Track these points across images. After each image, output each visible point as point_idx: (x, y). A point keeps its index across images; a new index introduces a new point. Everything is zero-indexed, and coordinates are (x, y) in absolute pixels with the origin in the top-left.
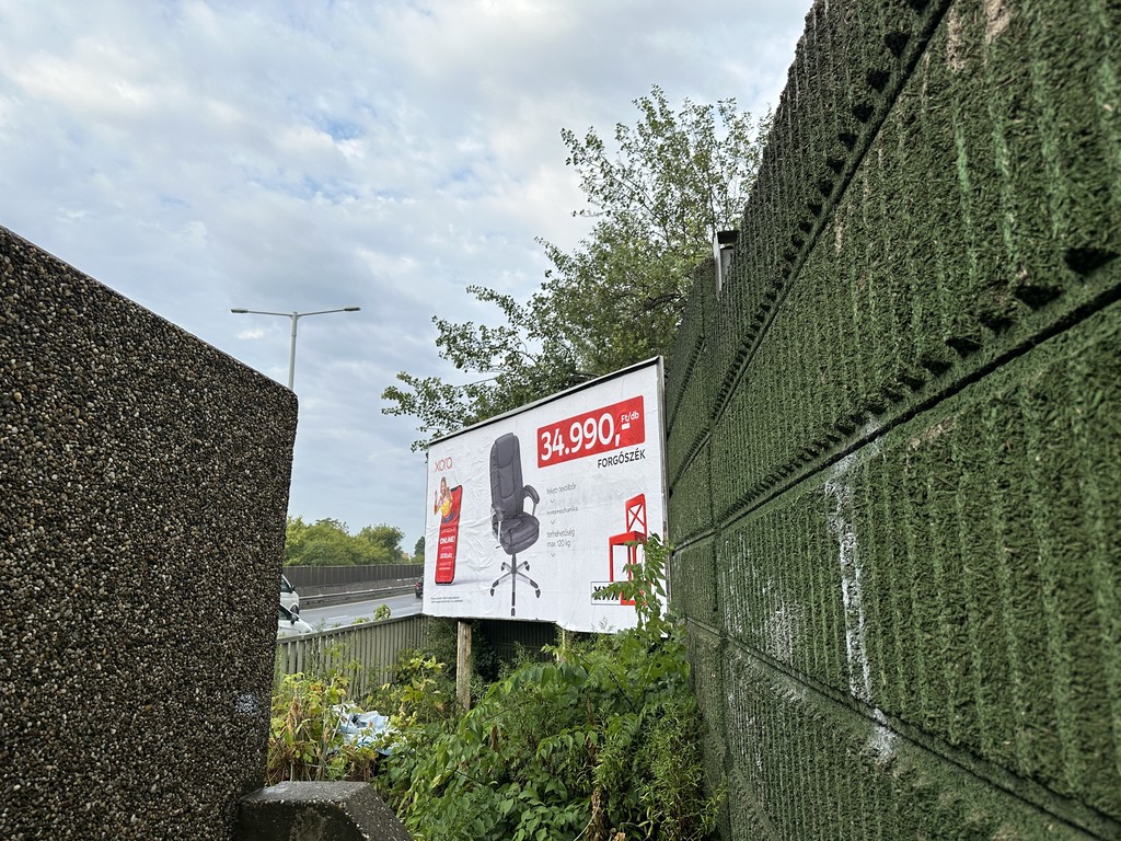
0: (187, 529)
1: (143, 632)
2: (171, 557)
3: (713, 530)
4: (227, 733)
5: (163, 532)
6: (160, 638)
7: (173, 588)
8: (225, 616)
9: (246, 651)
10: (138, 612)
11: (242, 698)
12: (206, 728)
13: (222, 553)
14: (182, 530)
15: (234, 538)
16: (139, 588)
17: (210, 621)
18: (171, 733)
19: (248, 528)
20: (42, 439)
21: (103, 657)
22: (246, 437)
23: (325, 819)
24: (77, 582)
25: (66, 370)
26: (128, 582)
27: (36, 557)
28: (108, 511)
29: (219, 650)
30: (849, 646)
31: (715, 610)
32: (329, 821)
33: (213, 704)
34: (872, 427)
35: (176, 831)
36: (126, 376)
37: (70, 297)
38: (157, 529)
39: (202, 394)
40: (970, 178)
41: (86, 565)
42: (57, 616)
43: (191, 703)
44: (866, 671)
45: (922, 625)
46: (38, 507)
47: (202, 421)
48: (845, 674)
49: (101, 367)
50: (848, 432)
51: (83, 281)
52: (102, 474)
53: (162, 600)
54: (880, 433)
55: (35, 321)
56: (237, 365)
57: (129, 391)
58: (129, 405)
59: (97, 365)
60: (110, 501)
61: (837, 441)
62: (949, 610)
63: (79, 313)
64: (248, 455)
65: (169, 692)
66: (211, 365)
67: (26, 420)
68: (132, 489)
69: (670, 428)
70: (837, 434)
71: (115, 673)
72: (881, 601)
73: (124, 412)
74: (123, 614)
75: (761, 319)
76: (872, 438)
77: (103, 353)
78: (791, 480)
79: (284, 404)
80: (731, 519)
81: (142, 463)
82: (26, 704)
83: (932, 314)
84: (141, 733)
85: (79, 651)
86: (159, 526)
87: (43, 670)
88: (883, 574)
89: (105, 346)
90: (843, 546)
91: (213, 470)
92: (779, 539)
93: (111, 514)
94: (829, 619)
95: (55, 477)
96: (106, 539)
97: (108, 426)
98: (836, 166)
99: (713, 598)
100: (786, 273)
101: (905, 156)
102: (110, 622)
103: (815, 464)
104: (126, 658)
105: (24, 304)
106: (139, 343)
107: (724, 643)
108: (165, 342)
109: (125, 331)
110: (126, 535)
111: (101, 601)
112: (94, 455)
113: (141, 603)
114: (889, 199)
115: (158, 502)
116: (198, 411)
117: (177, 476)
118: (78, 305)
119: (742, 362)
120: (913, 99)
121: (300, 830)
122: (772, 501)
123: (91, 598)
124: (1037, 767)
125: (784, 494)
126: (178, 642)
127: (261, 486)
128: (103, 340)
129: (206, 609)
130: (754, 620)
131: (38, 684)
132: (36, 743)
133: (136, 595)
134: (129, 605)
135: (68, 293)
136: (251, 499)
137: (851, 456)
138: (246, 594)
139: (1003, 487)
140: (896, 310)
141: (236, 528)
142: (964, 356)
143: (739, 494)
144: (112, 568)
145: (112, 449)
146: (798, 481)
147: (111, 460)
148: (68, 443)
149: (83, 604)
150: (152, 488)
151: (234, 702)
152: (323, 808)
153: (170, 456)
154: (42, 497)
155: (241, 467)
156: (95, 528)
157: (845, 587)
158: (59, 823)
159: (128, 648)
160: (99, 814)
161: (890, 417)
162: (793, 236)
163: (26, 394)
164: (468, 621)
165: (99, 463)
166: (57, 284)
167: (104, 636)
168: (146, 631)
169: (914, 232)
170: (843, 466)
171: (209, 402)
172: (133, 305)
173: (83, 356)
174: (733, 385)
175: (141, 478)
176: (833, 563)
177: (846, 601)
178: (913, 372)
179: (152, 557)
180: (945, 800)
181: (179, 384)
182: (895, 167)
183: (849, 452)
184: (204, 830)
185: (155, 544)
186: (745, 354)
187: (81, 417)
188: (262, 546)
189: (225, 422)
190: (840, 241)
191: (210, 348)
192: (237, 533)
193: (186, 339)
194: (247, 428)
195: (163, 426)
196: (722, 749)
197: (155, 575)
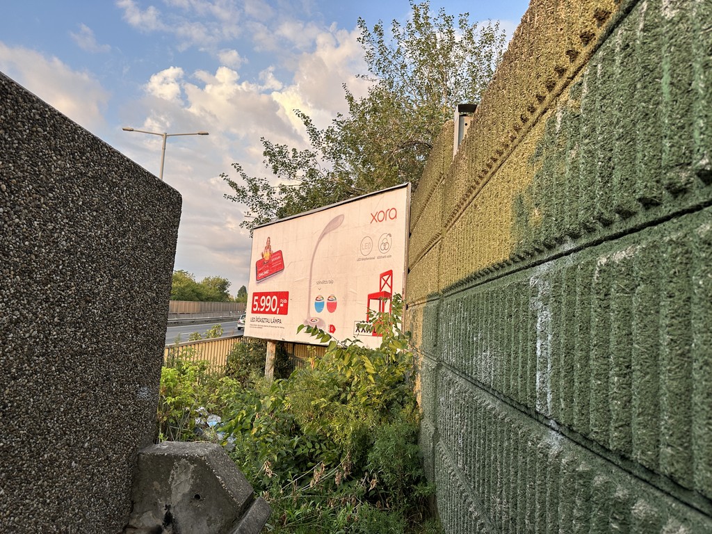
0: (110, 281)
1: (81, 346)
2: (100, 299)
3: (438, 297)
4: (131, 411)
5: (95, 282)
6: (92, 351)
7: (101, 319)
8: (133, 337)
9: (145, 360)
10: (79, 334)
11: (142, 389)
12: (119, 408)
13: (132, 296)
14: (107, 281)
15: (139, 288)
16: (79, 318)
17: (123, 340)
18: (98, 411)
19: (148, 281)
20: (19, 217)
21: (56, 362)
22: (150, 221)
23: (192, 466)
24: (40, 313)
25: (35, 171)
26: (73, 314)
27: (14, 296)
28: (61, 267)
29: (128, 359)
30: (538, 381)
31: (435, 346)
32: (195, 467)
33: (124, 393)
34: (569, 246)
35: (99, 471)
36: (74, 176)
37: (38, 120)
38: (91, 280)
39: (123, 191)
40: (671, 93)
41: (46, 302)
42: (27, 335)
43: (110, 391)
44: (549, 397)
45: (596, 375)
46: (15, 264)
47: (122, 209)
48: (534, 397)
49: (58, 170)
50: (550, 247)
51: (47, 109)
52: (57, 242)
53: (93, 326)
54: (575, 251)
55: (15, 135)
56: (145, 172)
57: (76, 187)
58: (76, 196)
59: (56, 168)
60: (63, 261)
61: (540, 252)
62: (617, 369)
63: (44, 131)
64: (150, 233)
65: (97, 385)
66: (128, 172)
67: (9, 204)
68: (77, 253)
69: (413, 230)
70: (542, 247)
71: (63, 373)
72: (565, 356)
73: (72, 201)
74: (69, 335)
75: (490, 166)
76: (568, 253)
77: (59, 160)
78: (501, 273)
79: (172, 201)
80: (453, 291)
81: (83, 236)
82: (7, 392)
83: (627, 179)
84: (80, 411)
85: (41, 358)
86: (93, 278)
87: (18, 370)
88: (568, 340)
89: (61, 155)
90: (540, 319)
91: (128, 242)
92: (490, 308)
93: (62, 269)
94: (524, 363)
95: (27, 243)
96: (59, 286)
97: (62, 210)
98: (561, 71)
99: (434, 338)
100: (513, 138)
101: (620, 71)
102: (61, 340)
103: (521, 265)
104: (70, 363)
105: (8, 123)
106: (83, 154)
107: (439, 366)
108: (100, 155)
109: (74, 146)
110: (72, 284)
111: (56, 326)
112: (53, 229)
113: (80, 328)
114: (602, 99)
115: (93, 262)
116: (120, 203)
117: (105, 246)
118: (44, 126)
119: (471, 193)
120: (629, 32)
121: (177, 472)
122: (485, 284)
123: (49, 324)
124: (673, 470)
125: (496, 281)
126: (103, 353)
127: (157, 254)
128: (60, 151)
129: (121, 333)
130: (465, 356)
131: (15, 378)
132: (13, 417)
133: (78, 323)
134: (73, 329)
135: (37, 117)
136: (151, 262)
137: (550, 262)
138: (146, 323)
139: (670, 297)
140: (600, 174)
141: (141, 281)
142: (647, 209)
143: (461, 276)
144: (63, 305)
145: (64, 226)
146: (507, 274)
147: (63, 233)
148: (36, 220)
149: (44, 328)
150: (89, 253)
151: (136, 391)
152: (192, 460)
153: (101, 232)
154: (18, 257)
155: (145, 241)
156: (53, 278)
157: (538, 345)
158: (27, 467)
159: (72, 357)
160: (52, 461)
161: (583, 241)
162: (522, 115)
163: (9, 186)
164: (274, 342)
165: (56, 235)
166: (30, 110)
167: (57, 349)
168: (84, 346)
169: (622, 123)
170: (543, 268)
171: (126, 197)
172: (80, 127)
173: (46, 162)
174: (463, 207)
175: (82, 246)
176: (531, 328)
177: (539, 353)
178: (607, 216)
179: (88, 298)
180: (598, 480)
181: (108, 184)
182: (609, 78)
183: (548, 260)
184: (116, 471)
185: (91, 290)
186: (475, 188)
187: (44, 203)
188: (157, 293)
189: (136, 211)
190: (560, 123)
191: (128, 160)
192: (142, 284)
193: (113, 153)
194: (150, 215)
195: (97, 212)
196: (432, 429)
197: (90, 310)
